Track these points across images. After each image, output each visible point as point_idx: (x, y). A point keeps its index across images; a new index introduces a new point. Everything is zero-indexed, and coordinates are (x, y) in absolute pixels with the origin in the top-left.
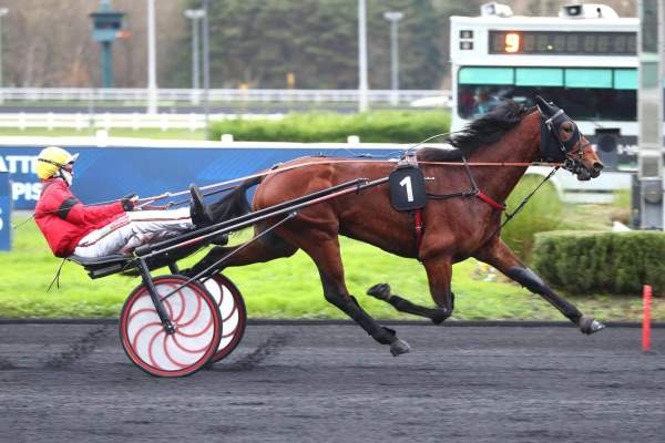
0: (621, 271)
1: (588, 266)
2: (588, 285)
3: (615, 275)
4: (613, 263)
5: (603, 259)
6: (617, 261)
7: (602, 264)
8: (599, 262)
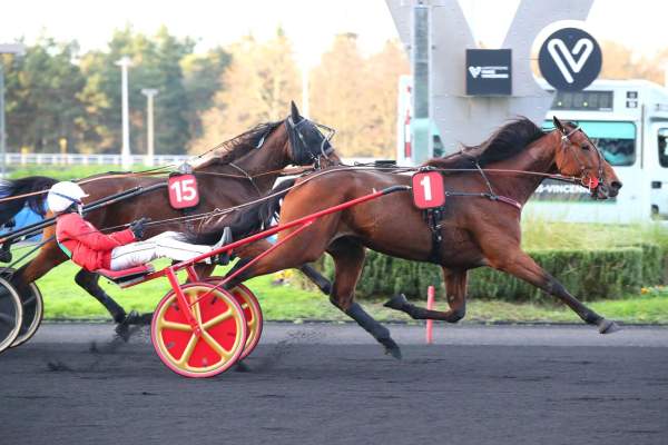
0: (398, 279)
1: (372, 275)
2: (370, 291)
3: (394, 282)
4: (391, 273)
5: (383, 269)
6: (395, 271)
7: (383, 273)
8: (380, 271)
